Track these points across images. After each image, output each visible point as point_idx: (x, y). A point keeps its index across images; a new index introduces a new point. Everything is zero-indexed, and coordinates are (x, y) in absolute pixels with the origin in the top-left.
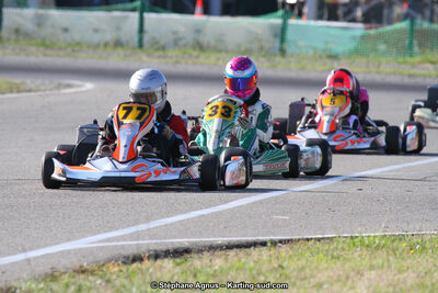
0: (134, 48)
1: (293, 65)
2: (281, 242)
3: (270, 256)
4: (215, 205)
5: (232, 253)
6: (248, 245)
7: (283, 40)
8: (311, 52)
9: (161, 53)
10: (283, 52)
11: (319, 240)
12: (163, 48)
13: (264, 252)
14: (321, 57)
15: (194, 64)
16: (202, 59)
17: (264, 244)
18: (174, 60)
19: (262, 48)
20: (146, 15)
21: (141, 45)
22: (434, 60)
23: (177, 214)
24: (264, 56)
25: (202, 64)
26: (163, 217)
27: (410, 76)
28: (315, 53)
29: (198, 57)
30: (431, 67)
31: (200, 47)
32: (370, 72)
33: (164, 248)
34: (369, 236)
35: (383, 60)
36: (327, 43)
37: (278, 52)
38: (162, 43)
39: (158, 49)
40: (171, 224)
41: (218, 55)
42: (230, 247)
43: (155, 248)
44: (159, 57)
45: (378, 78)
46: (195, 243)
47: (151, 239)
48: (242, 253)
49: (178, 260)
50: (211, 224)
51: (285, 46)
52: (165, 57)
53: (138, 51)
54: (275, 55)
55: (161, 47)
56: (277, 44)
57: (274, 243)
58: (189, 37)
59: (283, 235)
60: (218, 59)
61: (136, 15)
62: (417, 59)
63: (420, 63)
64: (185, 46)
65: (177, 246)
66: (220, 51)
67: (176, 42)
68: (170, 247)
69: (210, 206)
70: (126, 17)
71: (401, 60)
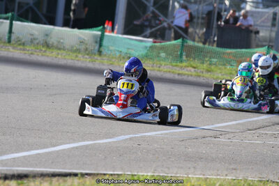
0: (5, 43)
1: (105, 62)
2: (87, 174)
3: (79, 183)
4: (47, 147)
5: (55, 179)
6: (66, 175)
7: (100, 45)
8: (118, 54)
9: (21, 47)
10: (100, 52)
11: (112, 175)
12: (24, 44)
13: (76, 180)
14: (124, 58)
15: (42, 55)
16: (48, 53)
17: (76, 175)
18: (30, 52)
19: (86, 49)
20: (14, 22)
21: (9, 41)
22: (195, 65)
23: (22, 151)
24: (88, 54)
25: (48, 56)
26: (13, 153)
27: (179, 74)
28: (120, 55)
29: (45, 51)
30: (193, 70)
31: (47, 45)
32: (154, 70)
33: (11, 173)
34: (143, 176)
35: (163, 63)
36: (129, 49)
37: (97, 53)
38: (23, 41)
39: (20, 45)
40: (18, 158)
41: (59, 51)
42: (54, 175)
43: (6, 172)
44: (20, 49)
45: (159, 74)
46: (32, 171)
47: (3, 166)
48: (61, 180)
49: (20, 181)
50: (44, 160)
51: (102, 49)
52: (24, 50)
53: (8, 45)
54: (95, 54)
55: (22, 44)
56: (97, 48)
57: (83, 175)
58: (41, 38)
59: (89, 170)
60: (58, 54)
61: (8, 21)
62: (184, 64)
63: (186, 67)
64: (38, 44)
65: (20, 172)
66: (60, 49)
67: (32, 41)
68: (16, 173)
69: (44, 148)
70: (2, 22)
71: (174, 64)
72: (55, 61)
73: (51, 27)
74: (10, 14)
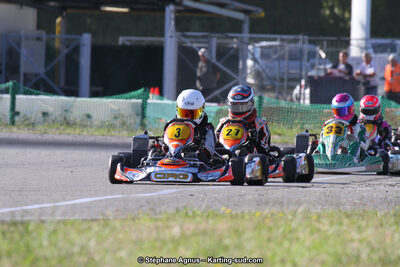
0: (7, 125)
7: (143, 116)
10: (143, 126)
12: (33, 124)
15: (60, 134)
19: (124, 124)
20: (17, 97)
21: (13, 123)
22: (279, 132)
24: (126, 130)
25: (68, 134)
37: (139, 127)
38: (32, 120)
39: (28, 125)
51: (146, 122)
53: (11, 127)
55: (30, 124)
56: (138, 120)
61: (7, 97)
64: (53, 122)
66: (85, 126)
72: (79, 139)
73: (72, 99)
74: (10, 83)
